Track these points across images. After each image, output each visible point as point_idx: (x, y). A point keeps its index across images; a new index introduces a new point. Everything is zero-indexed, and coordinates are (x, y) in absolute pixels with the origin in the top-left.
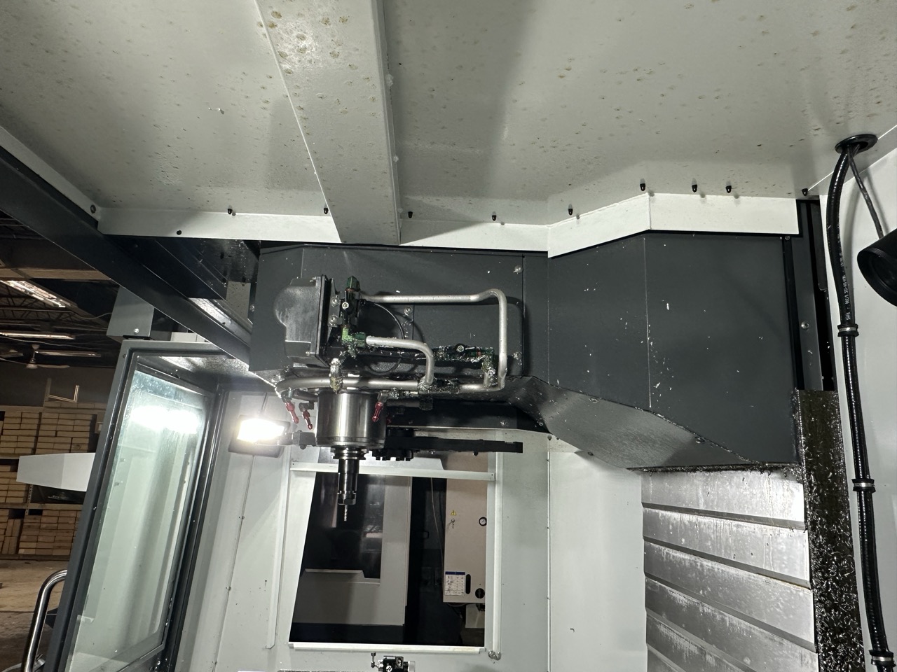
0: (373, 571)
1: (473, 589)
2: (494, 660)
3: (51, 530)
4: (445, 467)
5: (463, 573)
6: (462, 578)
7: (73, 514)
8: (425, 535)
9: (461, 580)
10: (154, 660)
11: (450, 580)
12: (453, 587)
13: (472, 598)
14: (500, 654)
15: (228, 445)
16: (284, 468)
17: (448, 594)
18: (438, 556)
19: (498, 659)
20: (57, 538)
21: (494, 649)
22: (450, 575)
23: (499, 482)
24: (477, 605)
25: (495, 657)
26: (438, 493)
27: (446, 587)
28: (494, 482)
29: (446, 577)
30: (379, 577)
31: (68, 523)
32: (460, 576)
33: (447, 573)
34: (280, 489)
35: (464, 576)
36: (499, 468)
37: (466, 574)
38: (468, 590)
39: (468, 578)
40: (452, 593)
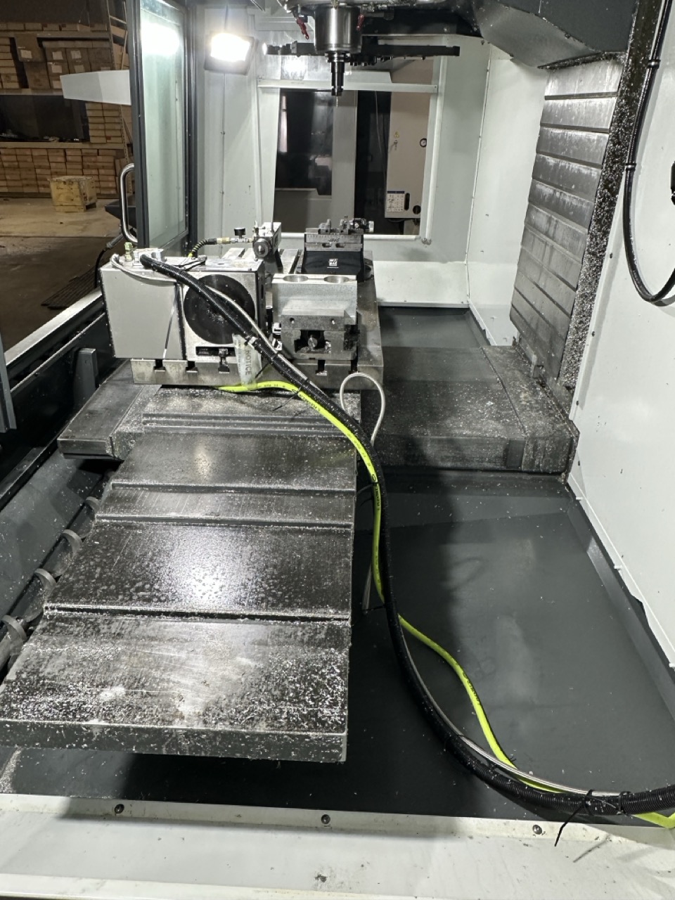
0: (326, 190)
1: (411, 206)
2: (426, 245)
3: (14, 168)
4: (393, 81)
5: (403, 192)
6: (402, 196)
7: (28, 152)
8: (370, 158)
9: (400, 199)
10: (183, 241)
11: (391, 198)
12: (394, 204)
13: (410, 214)
14: (430, 241)
15: (203, 64)
16: (252, 86)
17: (390, 211)
18: (381, 177)
19: (429, 244)
20: (23, 176)
21: (427, 236)
22: (391, 194)
23: (441, 93)
24: (414, 219)
25: (425, 242)
26: (382, 116)
27: (388, 204)
28: (436, 94)
29: (388, 196)
30: (330, 194)
31: (26, 161)
32: (400, 195)
33: (389, 192)
34: (251, 105)
35: (404, 195)
36: (442, 81)
37: (406, 193)
38: (407, 207)
39: (407, 196)
40: (393, 210)
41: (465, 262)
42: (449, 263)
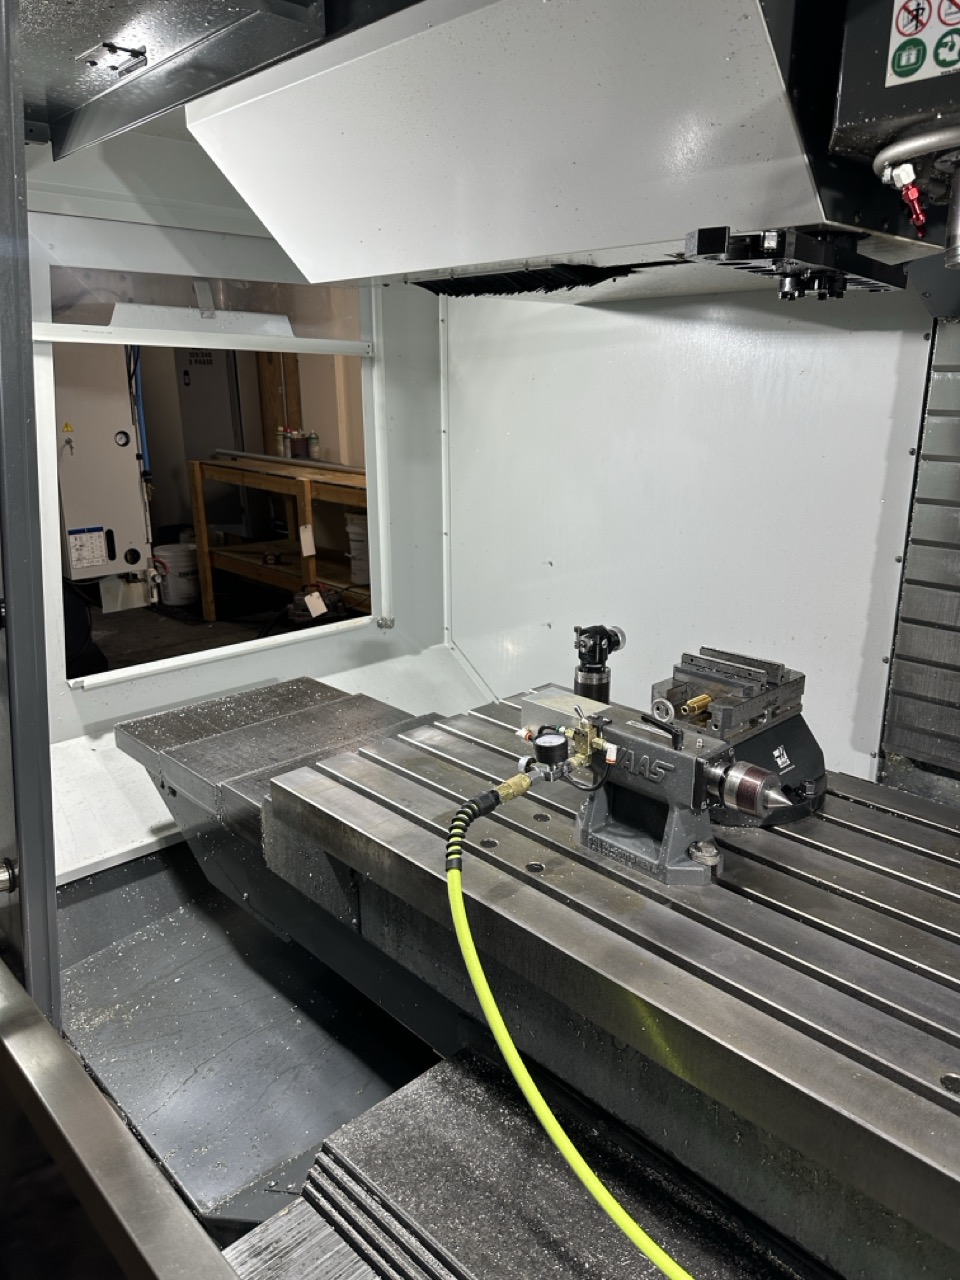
1: (120, 551)
2: (384, 630)
5: (100, 529)
6: (99, 536)
9: (98, 541)
11: (79, 543)
12: (85, 553)
13: (121, 566)
14: (393, 621)
17: (79, 566)
19: (391, 627)
21: (385, 614)
22: (78, 536)
23: (379, 360)
29: (71, 538)
32: (95, 534)
33: (71, 532)
35: (102, 534)
37: (105, 530)
38: (112, 555)
39: (110, 536)
40: (85, 563)
41: (446, 644)
42: (425, 652)
